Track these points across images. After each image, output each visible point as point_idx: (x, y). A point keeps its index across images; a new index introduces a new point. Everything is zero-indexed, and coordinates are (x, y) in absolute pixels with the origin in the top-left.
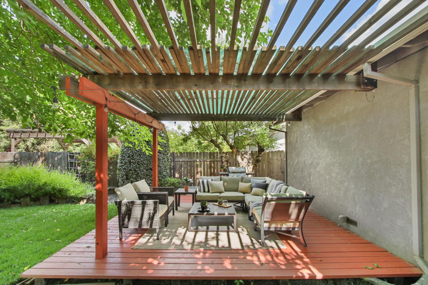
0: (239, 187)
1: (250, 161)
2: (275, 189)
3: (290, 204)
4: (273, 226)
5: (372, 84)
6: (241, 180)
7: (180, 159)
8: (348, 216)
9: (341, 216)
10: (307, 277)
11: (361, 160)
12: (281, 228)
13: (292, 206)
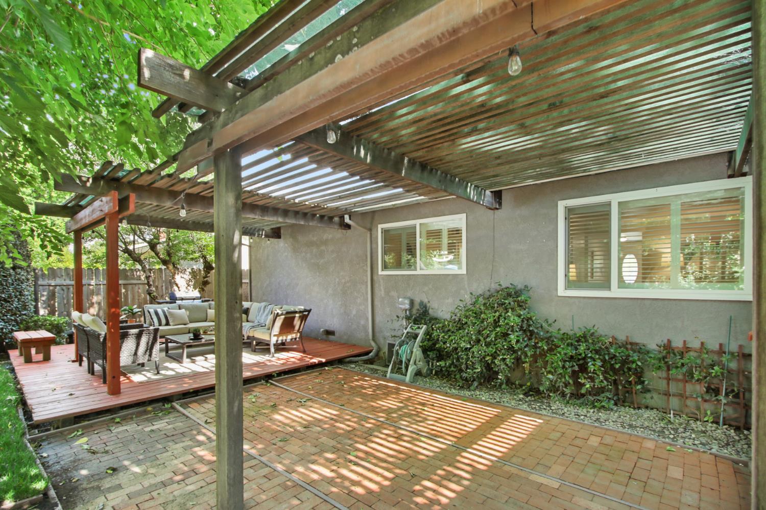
0: (208, 315)
1: (190, 283)
2: (264, 311)
3: (295, 317)
4: (280, 338)
5: (348, 227)
6: (208, 307)
7: (52, 282)
8: (327, 329)
9: (322, 330)
10: (317, 362)
11: (337, 280)
12: (286, 340)
13: (296, 319)
